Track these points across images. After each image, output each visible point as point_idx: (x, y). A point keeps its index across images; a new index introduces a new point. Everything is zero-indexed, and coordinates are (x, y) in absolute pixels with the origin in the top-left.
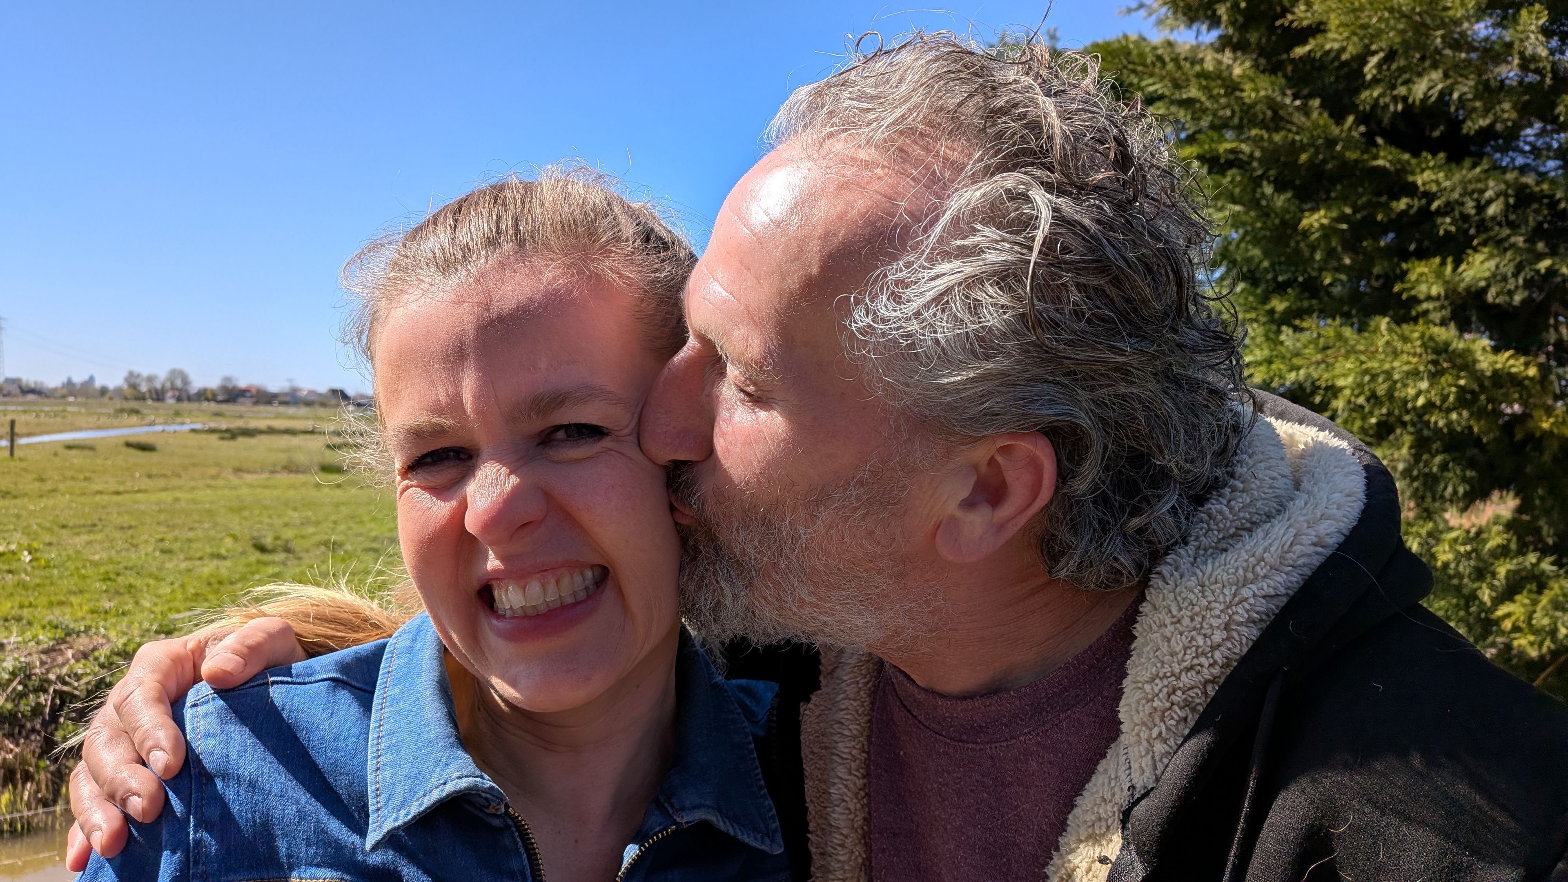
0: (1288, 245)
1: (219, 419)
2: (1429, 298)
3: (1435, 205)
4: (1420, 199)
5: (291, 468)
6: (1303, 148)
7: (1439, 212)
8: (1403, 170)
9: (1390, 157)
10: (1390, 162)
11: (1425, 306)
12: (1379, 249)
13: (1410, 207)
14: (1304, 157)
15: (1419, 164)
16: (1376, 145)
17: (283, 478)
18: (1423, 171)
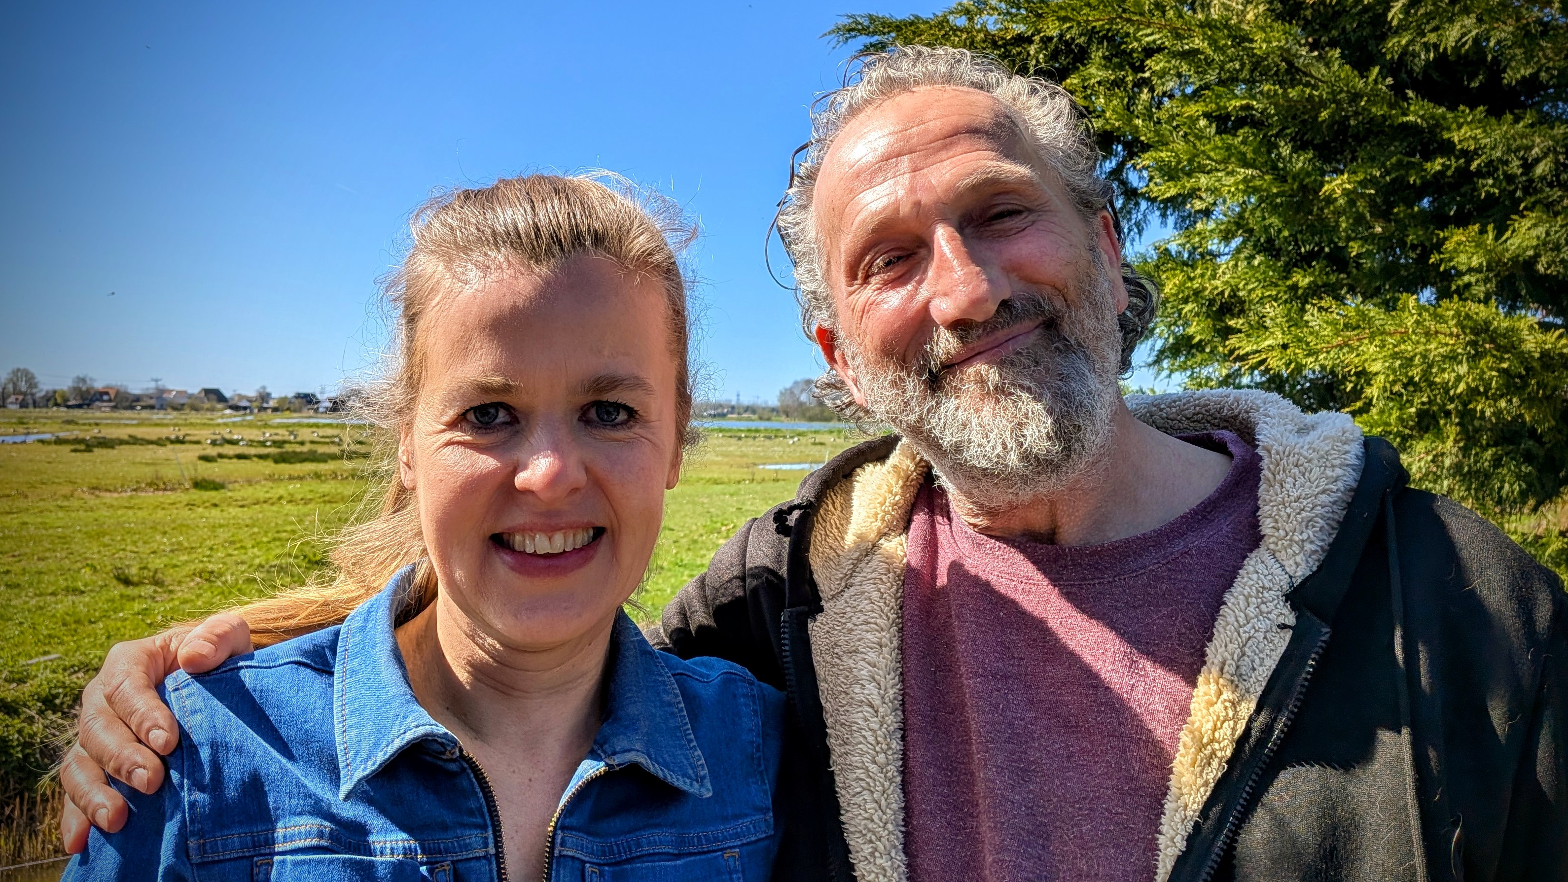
0: (1311, 213)
1: (71, 427)
2: (1470, 270)
3: (1474, 166)
4: (1458, 158)
5: (157, 484)
6: (1323, 104)
7: (1479, 173)
8: (1437, 125)
9: (1421, 113)
10: (1422, 117)
11: (1466, 279)
12: (1413, 216)
13: (1446, 167)
14: (1324, 115)
15: (1456, 118)
16: (1406, 98)
17: (150, 497)
18: (1460, 127)
